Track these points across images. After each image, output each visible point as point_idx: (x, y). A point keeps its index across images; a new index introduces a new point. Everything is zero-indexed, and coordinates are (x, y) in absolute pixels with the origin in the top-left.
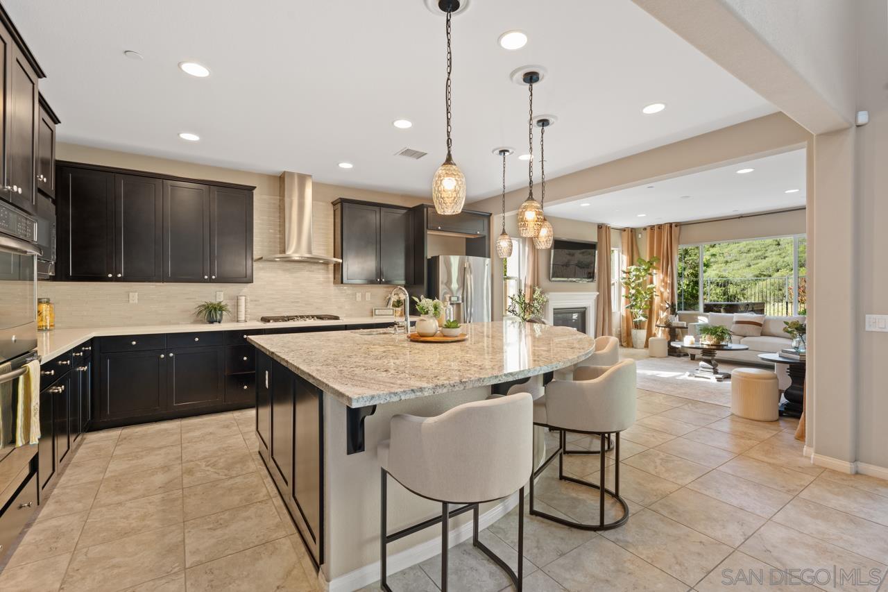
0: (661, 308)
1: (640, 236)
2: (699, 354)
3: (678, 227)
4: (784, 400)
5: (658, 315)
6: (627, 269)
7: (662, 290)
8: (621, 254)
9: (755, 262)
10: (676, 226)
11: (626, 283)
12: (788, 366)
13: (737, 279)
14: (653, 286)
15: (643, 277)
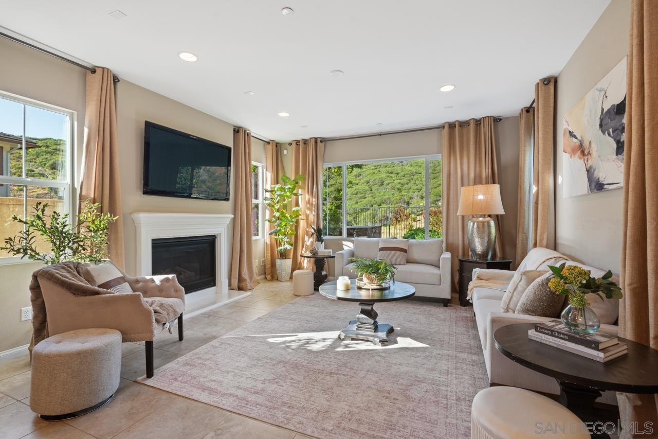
0: (307, 233)
1: (285, 152)
3: (323, 143)
5: (303, 241)
6: (271, 188)
7: (308, 212)
8: (264, 170)
9: (360, 200)
10: (322, 141)
11: (270, 204)
14: (299, 208)
15: (288, 197)
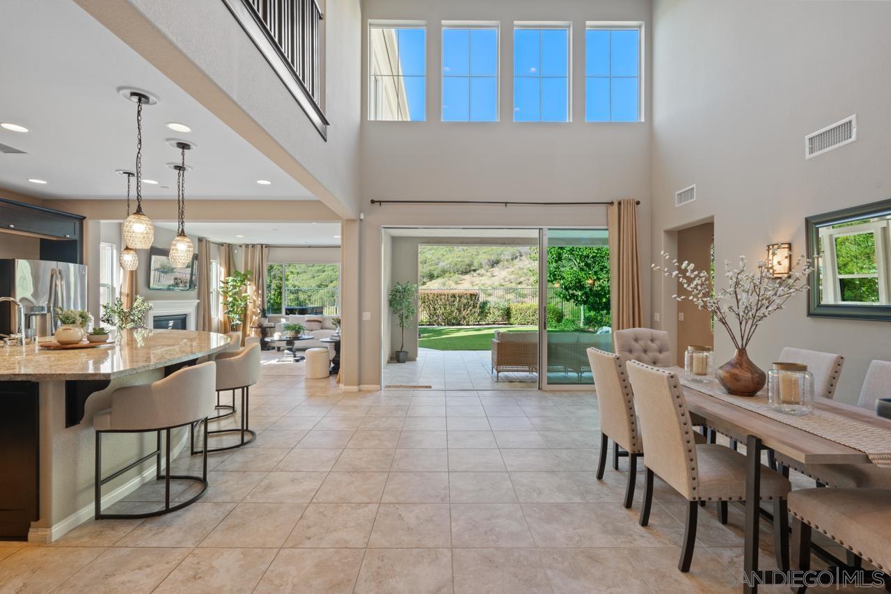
0: (254, 313)
1: (236, 251)
2: (283, 344)
3: (267, 249)
4: (332, 365)
5: (251, 319)
6: (225, 279)
7: (255, 298)
8: (218, 265)
9: (317, 274)
10: (266, 247)
11: (224, 292)
12: (334, 344)
13: (306, 288)
14: (247, 294)
15: (239, 287)
